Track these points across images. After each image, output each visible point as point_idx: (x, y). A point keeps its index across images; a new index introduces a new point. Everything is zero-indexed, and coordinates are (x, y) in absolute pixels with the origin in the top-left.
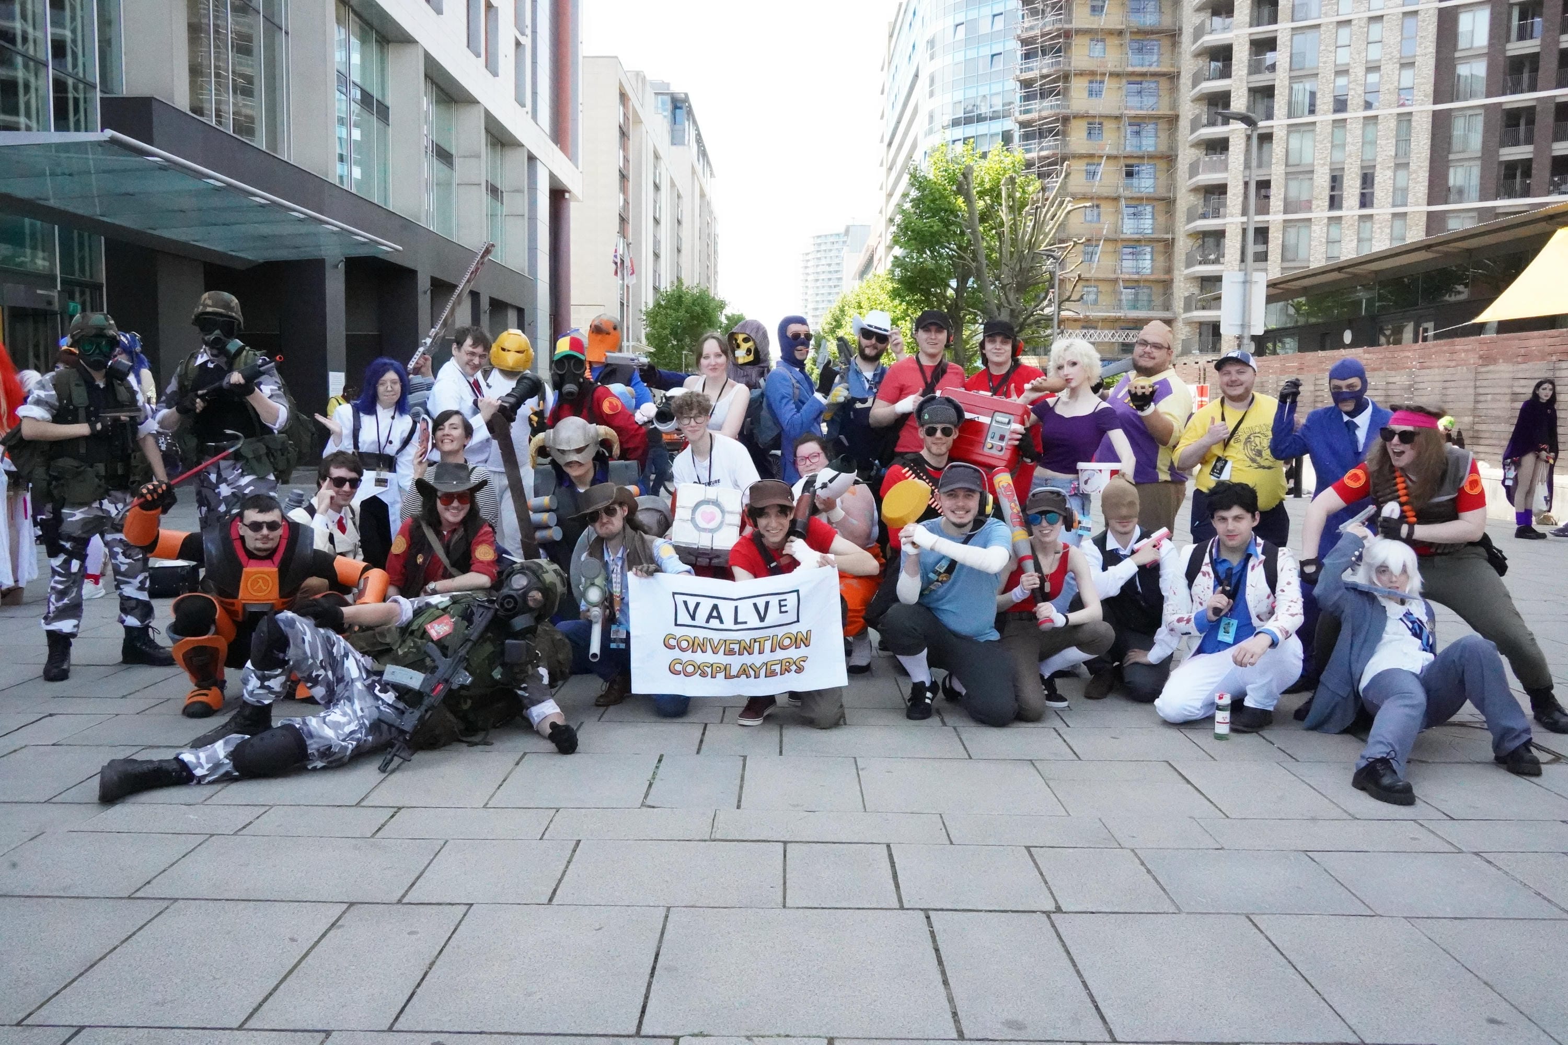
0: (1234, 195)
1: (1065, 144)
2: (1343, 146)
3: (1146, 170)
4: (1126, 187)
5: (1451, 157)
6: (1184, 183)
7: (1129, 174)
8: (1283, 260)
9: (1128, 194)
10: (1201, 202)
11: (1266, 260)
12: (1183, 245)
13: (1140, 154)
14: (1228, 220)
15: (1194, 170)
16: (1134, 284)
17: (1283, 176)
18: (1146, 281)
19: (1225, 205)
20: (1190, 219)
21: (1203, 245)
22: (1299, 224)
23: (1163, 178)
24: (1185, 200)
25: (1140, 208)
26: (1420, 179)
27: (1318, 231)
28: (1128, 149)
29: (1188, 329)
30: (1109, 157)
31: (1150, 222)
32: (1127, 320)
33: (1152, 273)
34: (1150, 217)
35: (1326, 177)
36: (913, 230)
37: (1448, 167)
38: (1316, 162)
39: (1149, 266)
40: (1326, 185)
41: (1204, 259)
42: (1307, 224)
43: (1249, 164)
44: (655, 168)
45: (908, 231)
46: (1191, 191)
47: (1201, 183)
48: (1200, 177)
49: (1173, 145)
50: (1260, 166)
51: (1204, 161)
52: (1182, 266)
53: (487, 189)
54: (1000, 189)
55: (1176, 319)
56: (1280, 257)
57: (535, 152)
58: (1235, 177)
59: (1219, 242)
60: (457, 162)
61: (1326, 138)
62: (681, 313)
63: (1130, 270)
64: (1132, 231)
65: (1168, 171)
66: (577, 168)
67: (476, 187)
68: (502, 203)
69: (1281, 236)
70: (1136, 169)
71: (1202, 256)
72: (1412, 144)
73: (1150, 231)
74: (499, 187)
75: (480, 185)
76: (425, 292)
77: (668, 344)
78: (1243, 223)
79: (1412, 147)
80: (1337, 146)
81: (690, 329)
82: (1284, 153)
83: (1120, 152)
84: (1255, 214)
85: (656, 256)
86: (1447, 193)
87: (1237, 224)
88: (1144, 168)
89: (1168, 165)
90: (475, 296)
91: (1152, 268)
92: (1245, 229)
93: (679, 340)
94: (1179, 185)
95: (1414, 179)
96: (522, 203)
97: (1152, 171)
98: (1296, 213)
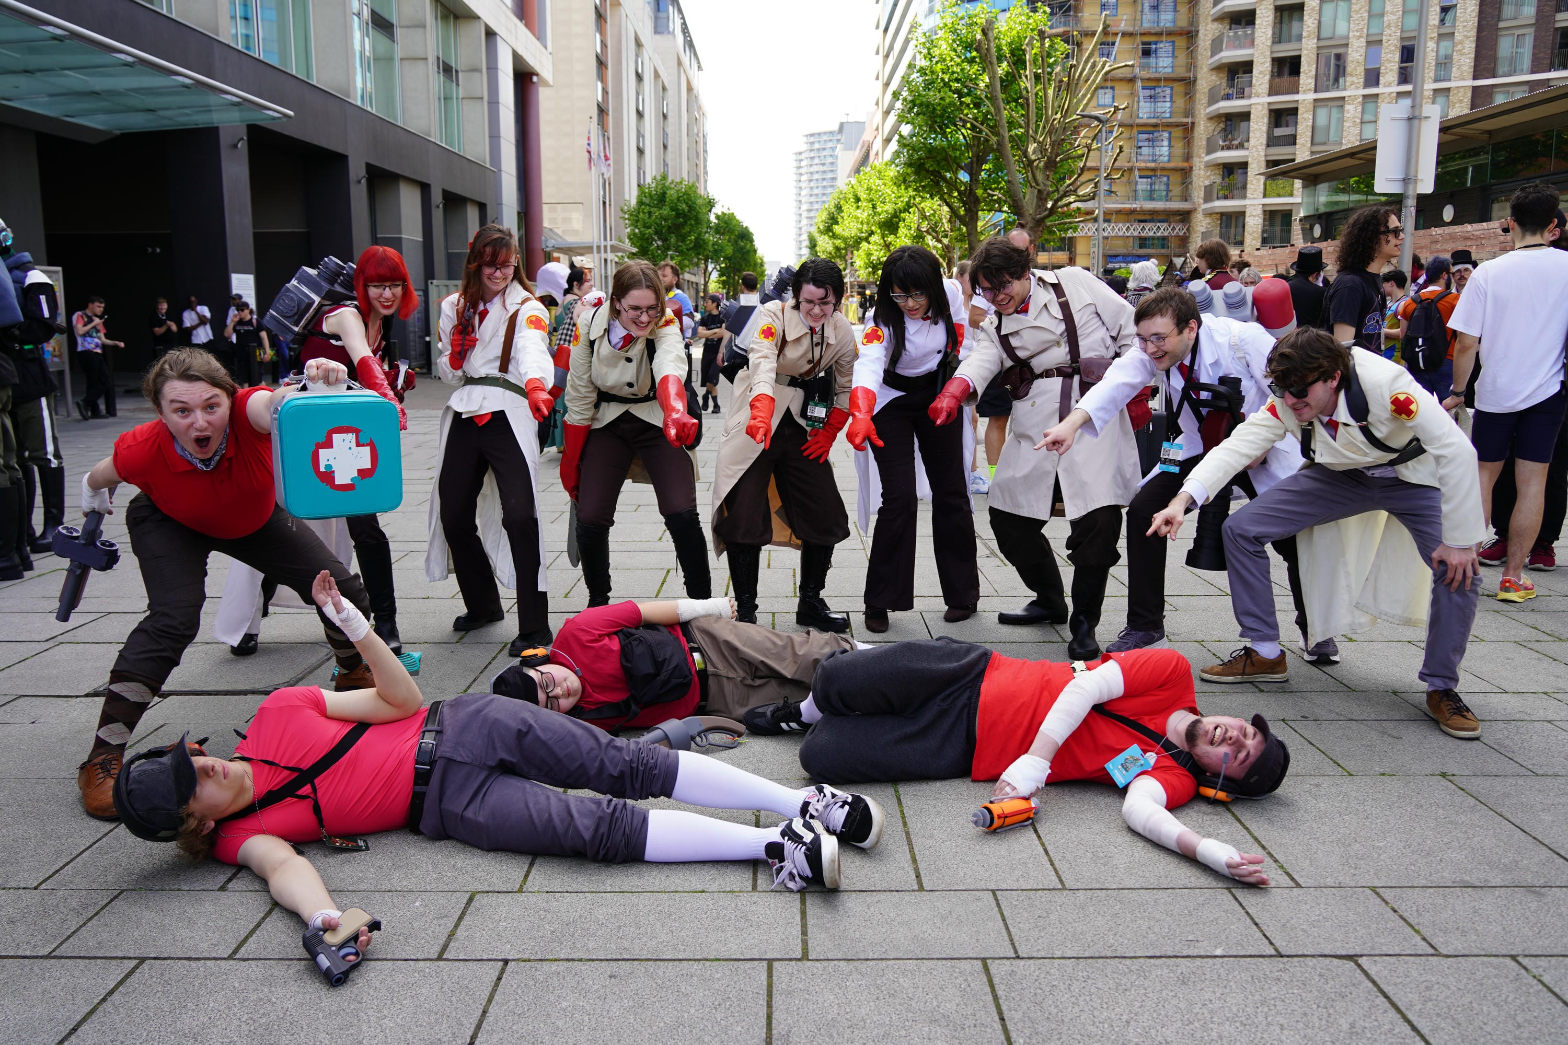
0: (1261, 73)
1: (1078, 20)
2: (1382, 15)
3: (1164, 47)
4: (1143, 67)
5: (1501, 25)
6: (1206, 61)
7: (1146, 53)
8: (1312, 144)
9: (1144, 74)
10: (1224, 82)
11: (1295, 143)
12: (1203, 130)
13: (1158, 30)
14: (1253, 100)
15: (1217, 45)
16: (1150, 173)
17: (1315, 52)
18: (1163, 169)
19: (1250, 84)
20: (1212, 100)
21: (1224, 130)
22: (1331, 104)
23: (1182, 56)
24: (1206, 80)
25: (1158, 90)
26: (1466, 51)
27: (1352, 111)
28: (1145, 25)
29: (1208, 220)
30: (1124, 34)
31: (1168, 104)
32: (1143, 212)
33: (1169, 161)
34: (1168, 99)
35: (1363, 51)
36: (921, 105)
37: (1497, 36)
38: (1351, 34)
39: (1167, 153)
40: (1362, 59)
41: (1227, 143)
42: (1340, 103)
43: (1278, 38)
44: (637, 56)
45: (914, 105)
46: (1213, 69)
47: (1224, 61)
48: (1223, 54)
49: (1193, 20)
50: (1289, 41)
51: (1228, 36)
52: (1202, 152)
53: (439, 68)
54: (1024, 51)
55: (1195, 209)
56: (1309, 140)
57: (494, 26)
58: (1262, 53)
59: (1243, 125)
60: (398, 32)
61: (1362, 7)
62: (666, 211)
63: (1146, 158)
64: (1148, 115)
65: (1188, 48)
66: (546, 48)
67: (422, 62)
68: (458, 85)
69: (1311, 117)
70: (1154, 46)
71: (1224, 141)
72: (1458, 11)
73: (1168, 115)
74: (453, 65)
75: (426, 59)
76: (359, 182)
77: (651, 244)
78: (1269, 103)
79: (1458, 14)
80: (1375, 15)
81: (676, 228)
82: (1316, 25)
83: (1137, 28)
84: (1283, 94)
85: (640, 151)
86: (1495, 64)
87: (1263, 104)
88: (1161, 45)
89: (1188, 42)
90: (425, 188)
91: (1169, 156)
92: (1271, 111)
93: (665, 240)
94: (1199, 63)
95: (1459, 50)
96: (481, 84)
97: (1170, 49)
98: (1328, 91)
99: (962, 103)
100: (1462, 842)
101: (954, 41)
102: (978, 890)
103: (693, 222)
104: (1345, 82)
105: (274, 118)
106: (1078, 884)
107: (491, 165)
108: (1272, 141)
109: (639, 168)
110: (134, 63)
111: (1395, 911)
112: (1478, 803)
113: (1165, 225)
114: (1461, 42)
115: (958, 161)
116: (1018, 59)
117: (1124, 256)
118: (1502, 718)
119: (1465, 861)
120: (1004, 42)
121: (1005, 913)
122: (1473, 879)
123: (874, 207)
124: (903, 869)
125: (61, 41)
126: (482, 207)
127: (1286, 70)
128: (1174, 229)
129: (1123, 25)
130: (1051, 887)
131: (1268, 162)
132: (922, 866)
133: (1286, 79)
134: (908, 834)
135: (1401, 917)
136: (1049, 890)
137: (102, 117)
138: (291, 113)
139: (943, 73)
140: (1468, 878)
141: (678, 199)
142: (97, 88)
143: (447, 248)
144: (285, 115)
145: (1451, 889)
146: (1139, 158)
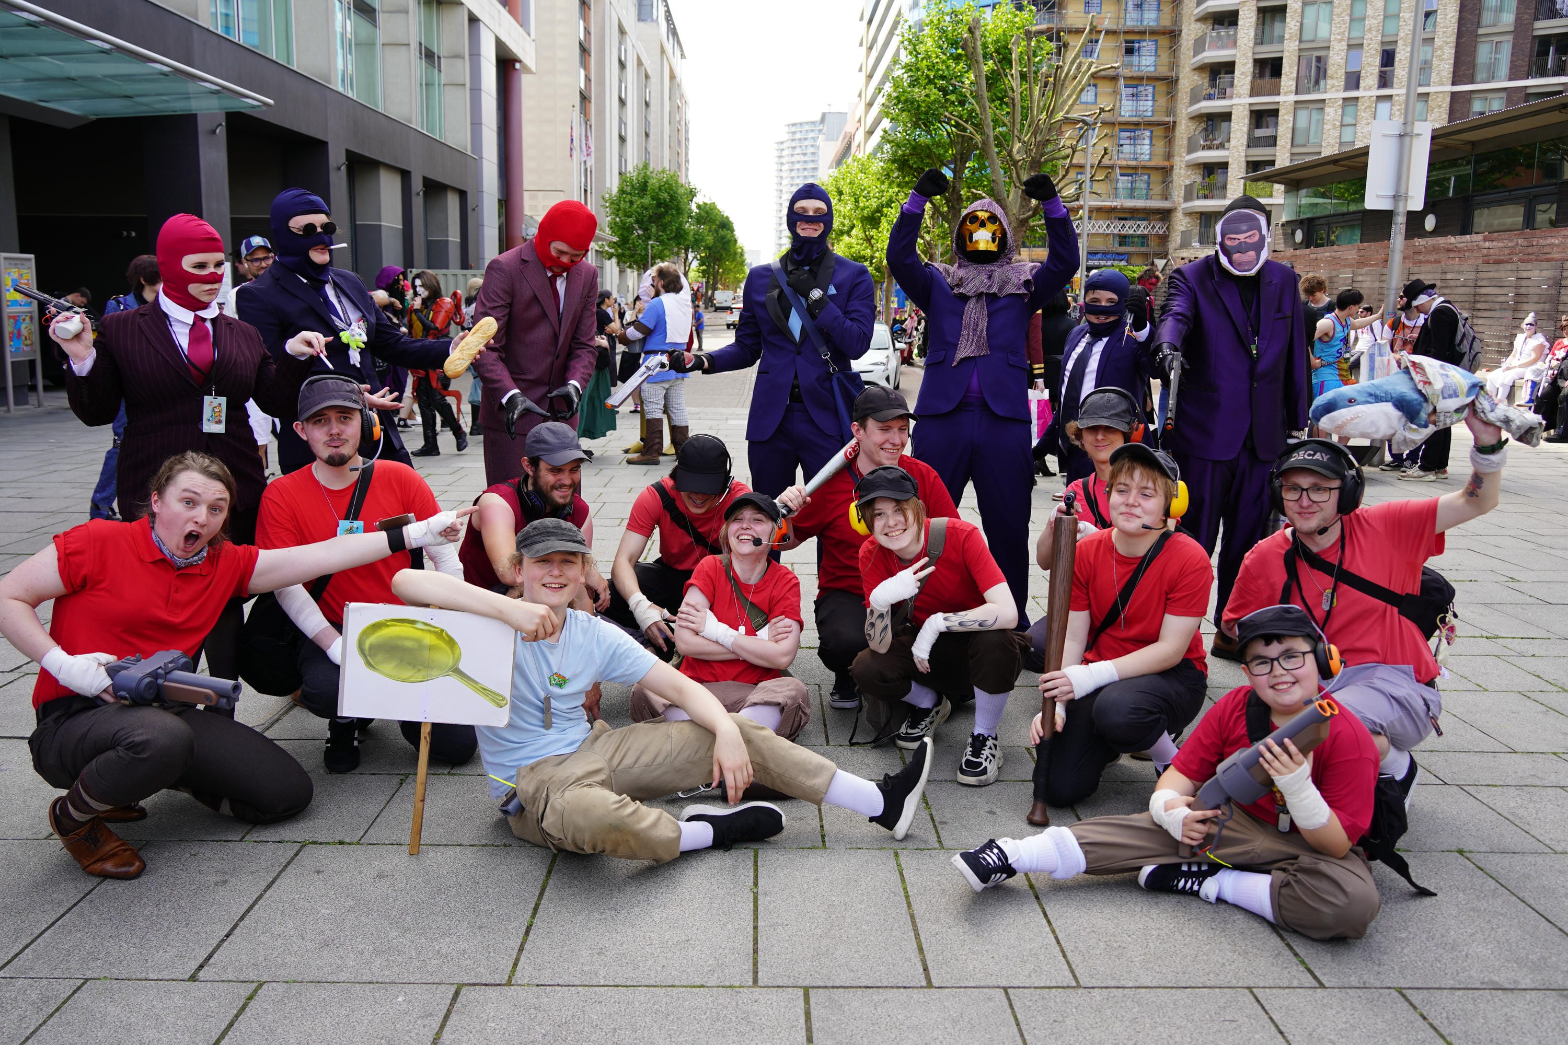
0: (1243, 73)
1: (1062, 17)
2: (1364, 19)
3: (1147, 46)
4: (1125, 65)
5: (1481, 31)
6: (1188, 60)
7: (1129, 51)
8: (1292, 145)
9: (1127, 72)
10: (1206, 82)
11: (1275, 145)
12: (1185, 129)
13: (1142, 29)
14: (1235, 101)
15: (1199, 45)
16: (1131, 171)
17: (1296, 54)
18: (1144, 168)
19: (1232, 85)
20: (1194, 100)
21: (1206, 130)
22: (1311, 106)
23: (1165, 57)
24: (1188, 80)
25: (1141, 88)
26: (1445, 56)
27: (1332, 113)
28: (1128, 23)
29: (1187, 219)
30: (1108, 32)
31: (1150, 103)
32: (1123, 210)
33: (1150, 159)
34: (1150, 98)
35: (1343, 54)
36: (906, 101)
37: (1476, 42)
38: (1333, 37)
39: (1148, 152)
40: (1343, 62)
41: (1208, 143)
42: (1320, 106)
43: (1260, 40)
44: (620, 43)
45: (899, 102)
46: (1195, 69)
47: (1207, 61)
48: (1205, 54)
49: (1177, 19)
50: (1271, 42)
51: (1211, 36)
52: (1183, 151)
53: (421, 53)
54: (1010, 50)
55: (1176, 208)
56: (1289, 141)
57: (477, 13)
58: (1244, 54)
59: (1224, 125)
60: (381, 18)
61: (1344, 10)
62: (647, 200)
63: (1128, 156)
64: (1130, 113)
65: (1171, 48)
66: (529, 35)
67: (404, 48)
68: (440, 71)
69: (1291, 119)
70: (1137, 45)
71: (1206, 141)
72: (1439, 17)
73: (1150, 114)
74: (436, 51)
75: (408, 45)
76: (339, 169)
77: (633, 234)
78: (1250, 104)
79: (1438, 20)
80: (1356, 20)
81: (657, 218)
82: (1298, 28)
83: (1120, 27)
84: (1264, 95)
85: (622, 139)
86: (1474, 69)
87: (1244, 105)
88: (1144, 44)
89: (1171, 42)
90: (405, 175)
91: (1150, 154)
92: (1252, 112)
93: (646, 230)
94: (1182, 62)
95: (1440, 56)
96: (462, 70)
97: (1153, 47)
98: (1309, 93)
99: (947, 100)
100: (1487, 934)
101: (940, 38)
102: (989, 987)
103: (674, 212)
104: (1326, 85)
105: (253, 107)
106: (1093, 981)
107: (472, 153)
108: (1253, 142)
109: (621, 156)
110: (111, 50)
111: (1424, 1018)
112: (1498, 886)
113: (1145, 223)
114: (1441, 48)
115: (942, 158)
116: (1004, 56)
117: (1104, 253)
118: (1514, 783)
119: (1492, 957)
120: (990, 40)
121: (1019, 1016)
122: (1502, 979)
123: (857, 201)
124: (909, 960)
125: (36, 27)
126: (463, 194)
127: (1268, 72)
128: (1154, 227)
129: (1106, 23)
130: (1065, 985)
131: (1248, 163)
132: (929, 957)
133: (1268, 80)
134: (912, 917)
135: (1431, 1025)
136: (1063, 988)
137: (78, 103)
138: (271, 102)
139: (929, 70)
140: (1496, 978)
141: (660, 189)
142: (73, 74)
143: (426, 235)
144: (265, 104)
145: (1481, 992)
146: (1121, 156)
